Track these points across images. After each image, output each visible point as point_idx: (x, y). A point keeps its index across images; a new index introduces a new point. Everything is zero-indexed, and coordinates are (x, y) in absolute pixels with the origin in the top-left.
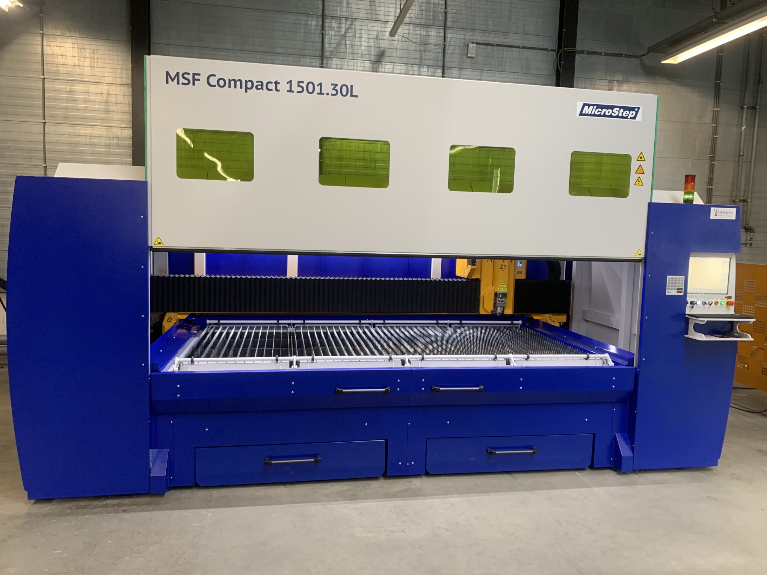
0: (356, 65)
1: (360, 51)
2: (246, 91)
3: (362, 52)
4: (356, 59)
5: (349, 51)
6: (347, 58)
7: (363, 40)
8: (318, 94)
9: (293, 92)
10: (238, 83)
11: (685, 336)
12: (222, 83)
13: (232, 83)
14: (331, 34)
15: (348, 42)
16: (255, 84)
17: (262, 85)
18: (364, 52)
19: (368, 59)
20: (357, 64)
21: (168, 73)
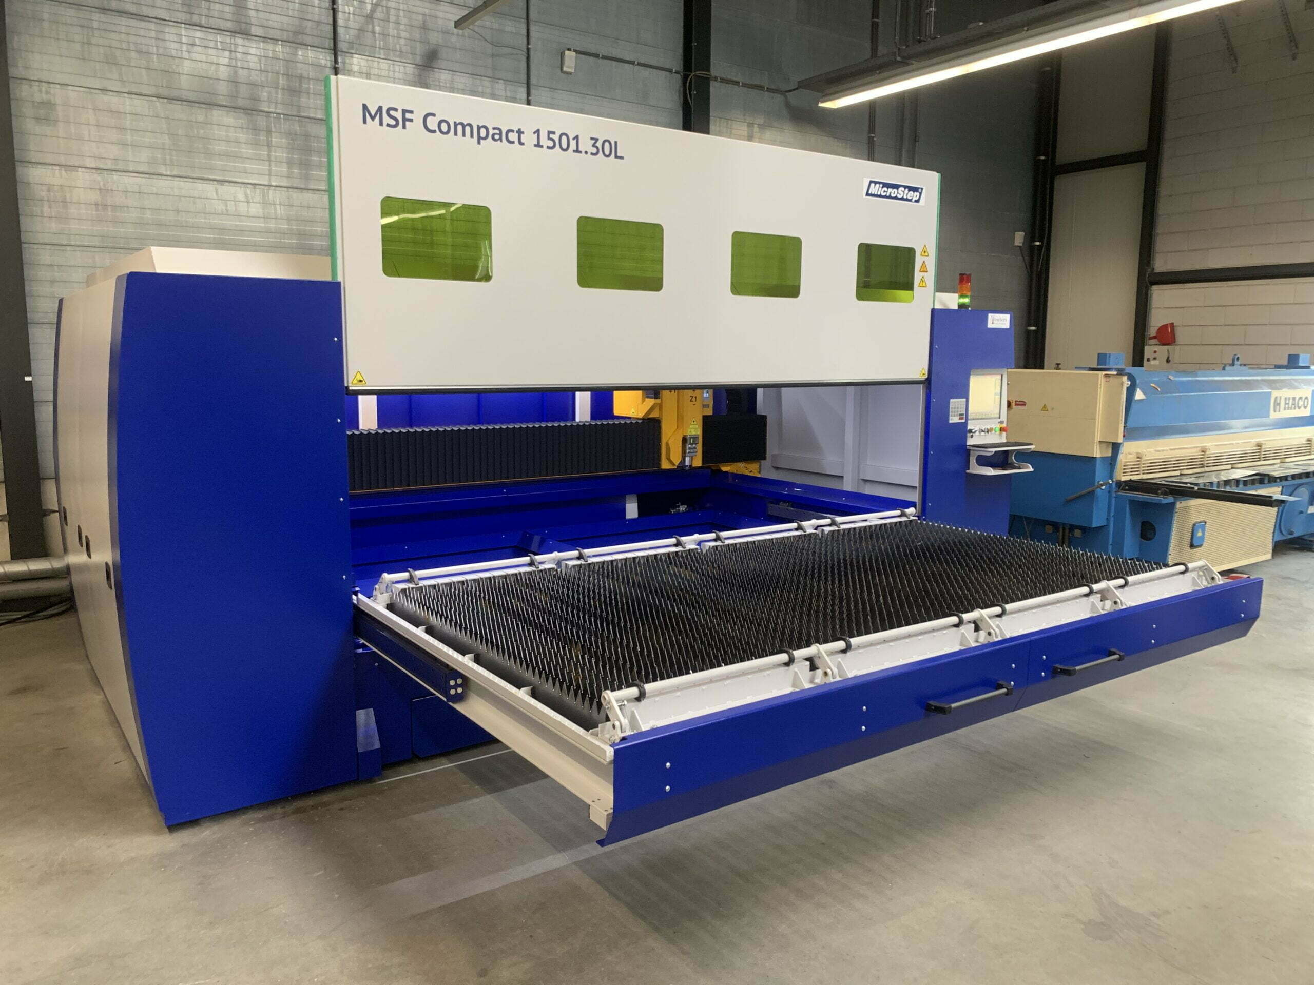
0: (392, 69)
1: (398, 47)
2: (479, 143)
3: (400, 47)
4: (391, 59)
5: (380, 44)
6: (377, 56)
7: (402, 27)
8: (574, 151)
9: (542, 146)
10: (468, 129)
11: (968, 471)
12: (446, 128)
13: (460, 128)
14: (347, 11)
15: (377, 29)
16: (491, 132)
17: (500, 134)
18: (404, 49)
19: (411, 62)
20: (393, 67)
21: (365, 107)
